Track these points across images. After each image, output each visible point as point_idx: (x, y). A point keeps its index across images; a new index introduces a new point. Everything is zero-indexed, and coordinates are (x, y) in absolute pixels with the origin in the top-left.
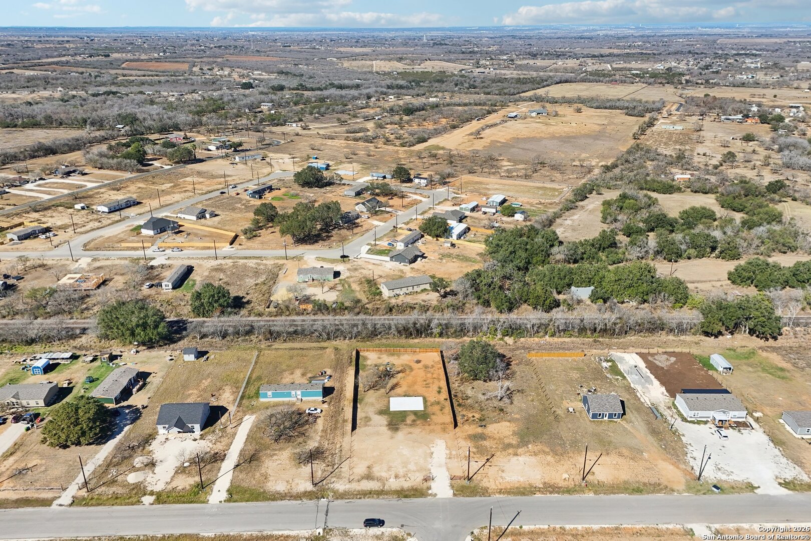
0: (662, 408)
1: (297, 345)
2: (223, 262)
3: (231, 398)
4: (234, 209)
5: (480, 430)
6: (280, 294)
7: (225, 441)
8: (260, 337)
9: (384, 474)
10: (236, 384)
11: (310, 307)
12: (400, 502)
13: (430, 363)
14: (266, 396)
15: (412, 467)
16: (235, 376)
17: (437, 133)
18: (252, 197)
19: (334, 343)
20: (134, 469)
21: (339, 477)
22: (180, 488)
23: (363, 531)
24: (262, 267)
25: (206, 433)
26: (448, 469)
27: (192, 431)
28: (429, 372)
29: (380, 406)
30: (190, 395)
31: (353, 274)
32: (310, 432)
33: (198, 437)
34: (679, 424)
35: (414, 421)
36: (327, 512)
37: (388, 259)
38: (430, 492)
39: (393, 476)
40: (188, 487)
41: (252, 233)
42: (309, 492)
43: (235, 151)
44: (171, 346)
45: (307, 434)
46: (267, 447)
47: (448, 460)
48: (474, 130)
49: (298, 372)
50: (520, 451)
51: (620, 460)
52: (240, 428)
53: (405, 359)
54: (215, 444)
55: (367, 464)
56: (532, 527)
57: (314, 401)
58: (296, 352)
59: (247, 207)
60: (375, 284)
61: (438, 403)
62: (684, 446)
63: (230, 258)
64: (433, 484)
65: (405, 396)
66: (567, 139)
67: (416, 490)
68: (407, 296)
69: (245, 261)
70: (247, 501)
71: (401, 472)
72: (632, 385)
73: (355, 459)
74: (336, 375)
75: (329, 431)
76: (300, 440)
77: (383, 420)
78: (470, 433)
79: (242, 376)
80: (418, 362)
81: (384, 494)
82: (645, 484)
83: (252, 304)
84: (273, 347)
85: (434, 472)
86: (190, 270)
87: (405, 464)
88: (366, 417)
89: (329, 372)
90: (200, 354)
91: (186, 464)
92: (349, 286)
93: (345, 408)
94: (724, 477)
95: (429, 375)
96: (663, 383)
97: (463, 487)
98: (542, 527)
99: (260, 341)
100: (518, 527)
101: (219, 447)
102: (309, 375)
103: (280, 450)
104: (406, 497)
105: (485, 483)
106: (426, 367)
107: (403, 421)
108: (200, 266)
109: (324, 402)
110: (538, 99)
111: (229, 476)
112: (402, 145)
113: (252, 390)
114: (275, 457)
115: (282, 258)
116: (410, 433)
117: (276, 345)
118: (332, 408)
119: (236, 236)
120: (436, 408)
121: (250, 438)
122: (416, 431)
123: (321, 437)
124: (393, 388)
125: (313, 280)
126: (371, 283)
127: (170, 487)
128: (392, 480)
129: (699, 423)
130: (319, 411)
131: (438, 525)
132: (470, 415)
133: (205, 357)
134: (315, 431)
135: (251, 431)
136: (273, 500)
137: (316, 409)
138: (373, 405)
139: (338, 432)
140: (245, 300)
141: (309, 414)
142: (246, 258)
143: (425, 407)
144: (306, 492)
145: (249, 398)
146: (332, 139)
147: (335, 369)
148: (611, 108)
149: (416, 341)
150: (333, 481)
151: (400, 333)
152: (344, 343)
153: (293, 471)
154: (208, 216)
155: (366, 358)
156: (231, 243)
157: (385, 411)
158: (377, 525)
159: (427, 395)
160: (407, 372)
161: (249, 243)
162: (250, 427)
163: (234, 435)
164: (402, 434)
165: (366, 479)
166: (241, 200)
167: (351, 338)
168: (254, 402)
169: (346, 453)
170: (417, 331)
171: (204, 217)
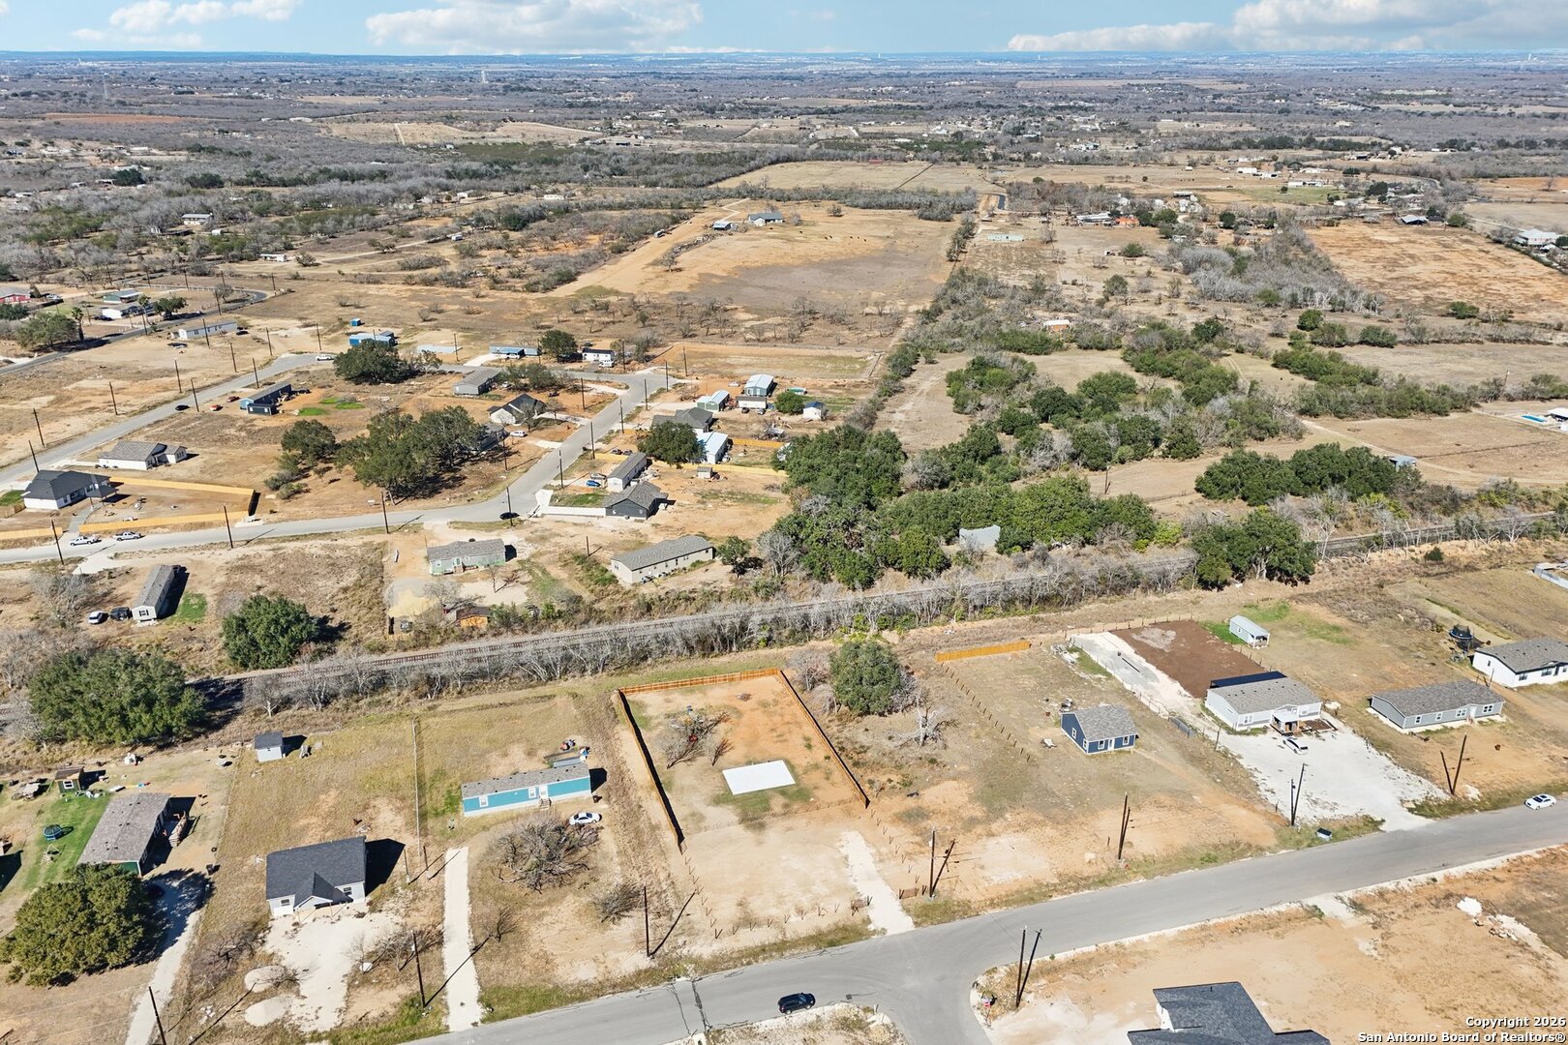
0: (1190, 718)
1: (489, 698)
3: (400, 821)
4: (224, 440)
5: (911, 802)
6: (407, 602)
7: (426, 906)
8: (405, 693)
9: (774, 912)
10: (397, 793)
11: (482, 622)
12: (825, 956)
13: (770, 699)
14: (474, 805)
15: (821, 889)
16: (387, 778)
17: (590, 263)
18: (255, 411)
19: (563, 684)
20: (251, 997)
21: (691, 933)
22: (374, 1015)
23: (781, 1020)
24: (339, 553)
25: (378, 898)
26: (887, 881)
27: (346, 899)
28: (774, 713)
29: (710, 788)
30: (305, 829)
31: (542, 548)
32: (595, 860)
33: (365, 909)
34: (1226, 740)
35: (786, 806)
36: (698, 1000)
37: (601, 512)
38: (871, 927)
39: (793, 912)
40: (391, 1010)
41: (289, 486)
42: (646, 971)
43: (169, 317)
45: (590, 865)
46: (521, 903)
47: (880, 865)
48: (658, 255)
49: (517, 752)
50: (995, 827)
52: (447, 875)
53: (716, 697)
54: (407, 916)
55: (734, 898)
56: (1071, 953)
57: (577, 801)
58: (493, 712)
59: (256, 436)
60: (596, 565)
61: (816, 767)
62: (1249, 774)
63: (261, 541)
64: (871, 912)
65: (749, 763)
66: (835, 267)
67: (845, 929)
68: (669, 579)
69: (298, 544)
71: (805, 902)
73: (706, 894)
74: (596, 745)
75: (630, 851)
76: (582, 877)
77: (728, 814)
78: (896, 810)
79: (400, 774)
80: (746, 698)
81: (790, 948)
82: (1216, 847)
83: (354, 631)
84: (440, 709)
85: (865, 890)
86: (180, 575)
87: (805, 886)
88: (693, 815)
89: (580, 741)
90: (291, 744)
91: (365, 966)
92: (544, 572)
93: (643, 804)
95: (776, 719)
96: (1173, 676)
97: (926, 908)
98: (1085, 950)
99: (408, 700)
100: (1048, 958)
101: (419, 921)
102: (543, 753)
103: (549, 903)
104: (831, 944)
105: (961, 894)
106: (764, 705)
107: (767, 809)
108: (198, 564)
109: (597, 799)
111: (470, 971)
112: (531, 289)
113: (436, 799)
114: (546, 919)
115: (378, 531)
116: (789, 829)
117: (445, 704)
118: (617, 808)
119: (256, 496)
120: (816, 777)
121: (476, 891)
122: (798, 823)
123: (622, 864)
124: (720, 752)
125: (464, 568)
126: (585, 561)
128: (794, 919)
129: (1254, 733)
130: (596, 817)
131: (911, 983)
132: (883, 779)
133: (303, 748)
134: (605, 856)
135: (471, 878)
136: (580, 1000)
137: (589, 815)
138: (694, 789)
139: (651, 850)
140: (333, 624)
141: (579, 826)
142: (297, 538)
143: (795, 777)
144: (639, 973)
145: (437, 815)
146: (376, 281)
147: (591, 736)
149: (725, 659)
150: (680, 942)
151: (691, 649)
152: (583, 683)
153: (597, 938)
154: (171, 459)
155: (641, 706)
156: (252, 512)
157: (724, 798)
158: (804, 1006)
159: (789, 756)
160: (733, 717)
161: (291, 508)
162: (466, 871)
163: (440, 891)
164: (774, 833)
165: (745, 926)
166: (231, 421)
167: (595, 671)
168: (452, 821)
169: (684, 886)
170: (724, 640)
171: (163, 461)
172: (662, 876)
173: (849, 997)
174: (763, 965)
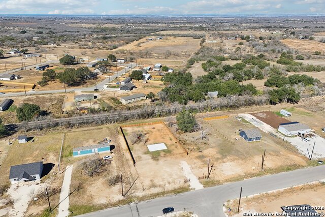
0: (275, 134)
1: (85, 128)
2: (30, 97)
3: (55, 158)
4: (30, 75)
5: (200, 154)
6: (68, 107)
7: (58, 181)
8: (63, 127)
9: (161, 183)
10: (56, 152)
11: (86, 111)
13: (160, 128)
14: (76, 154)
15: (175, 176)
16: (54, 147)
17: (121, 45)
18: (39, 70)
19: (105, 125)
21: (136, 189)
22: (35, 214)
25: (44, 179)
26: (195, 174)
27: (34, 179)
29: (144, 150)
30: (27, 160)
32: (109, 168)
33: (39, 182)
34: (286, 139)
35: (165, 154)
36: (137, 209)
37: (119, 89)
38: (190, 188)
39: (167, 183)
40: (40, 213)
41: (44, 83)
42: (122, 201)
44: (9, 137)
45: (108, 170)
46: (86, 180)
47: (192, 170)
48: (136, 44)
49: (91, 141)
50: (225, 160)
51: (273, 157)
52: (66, 173)
53: (146, 128)
54: (52, 184)
55: (150, 179)
56: (252, 196)
57: (106, 153)
58: (86, 132)
59: (37, 74)
60: (117, 100)
61: (173, 145)
62: (294, 147)
63: (34, 95)
64: (190, 183)
66: (175, 46)
67: (182, 188)
68: (135, 103)
70: (84, 213)
71: (170, 180)
72: (256, 126)
73: (141, 178)
74: (113, 140)
76: (105, 173)
77: (148, 157)
78: (196, 155)
79: (58, 146)
80: (154, 128)
81: (166, 193)
82: (290, 166)
85: (188, 177)
86: (11, 102)
87: (171, 175)
88: (138, 157)
89: (108, 138)
90: (28, 139)
91: (35, 199)
93: (125, 154)
94: (320, 157)
95: (162, 133)
96: (268, 124)
97: (206, 182)
98: (256, 195)
99: (63, 129)
100: (245, 197)
101: (55, 186)
102: (98, 141)
103: (95, 180)
104: (179, 192)
105: (217, 178)
106: (159, 130)
107: (159, 155)
108: (17, 99)
109: (112, 153)
110: (157, 35)
111: (67, 200)
112: (107, 49)
113: (67, 152)
114: (93, 185)
116: (166, 160)
117: (73, 130)
120: (173, 147)
121: (73, 177)
122: (169, 159)
123: (117, 170)
124: (146, 141)
125: (84, 100)
127: (27, 214)
128: (167, 185)
129: (293, 137)
130: (111, 157)
131: (204, 204)
132: (192, 148)
133: (32, 140)
134: (112, 167)
135: (73, 173)
136: (100, 209)
137: (109, 157)
138: (139, 150)
139: (126, 166)
141: (105, 159)
142: (43, 94)
143: (167, 147)
144: (119, 201)
145: (66, 157)
146: (73, 48)
147: (111, 137)
148: (187, 36)
149: (149, 120)
150: (133, 192)
151: (140, 117)
152: (111, 126)
153: (108, 190)
154: (16, 78)
155: (126, 130)
156: (33, 88)
157: (147, 152)
158: (171, 211)
159: (165, 142)
160: (150, 133)
161: (43, 88)
162: (71, 171)
163: (63, 177)
164: (161, 161)
165: (152, 187)
166: (33, 72)
167: (114, 122)
168: (70, 158)
169: (135, 176)
170: (148, 115)
171: (14, 79)
172: (129, 173)
173: (185, 209)
174: (158, 199)
